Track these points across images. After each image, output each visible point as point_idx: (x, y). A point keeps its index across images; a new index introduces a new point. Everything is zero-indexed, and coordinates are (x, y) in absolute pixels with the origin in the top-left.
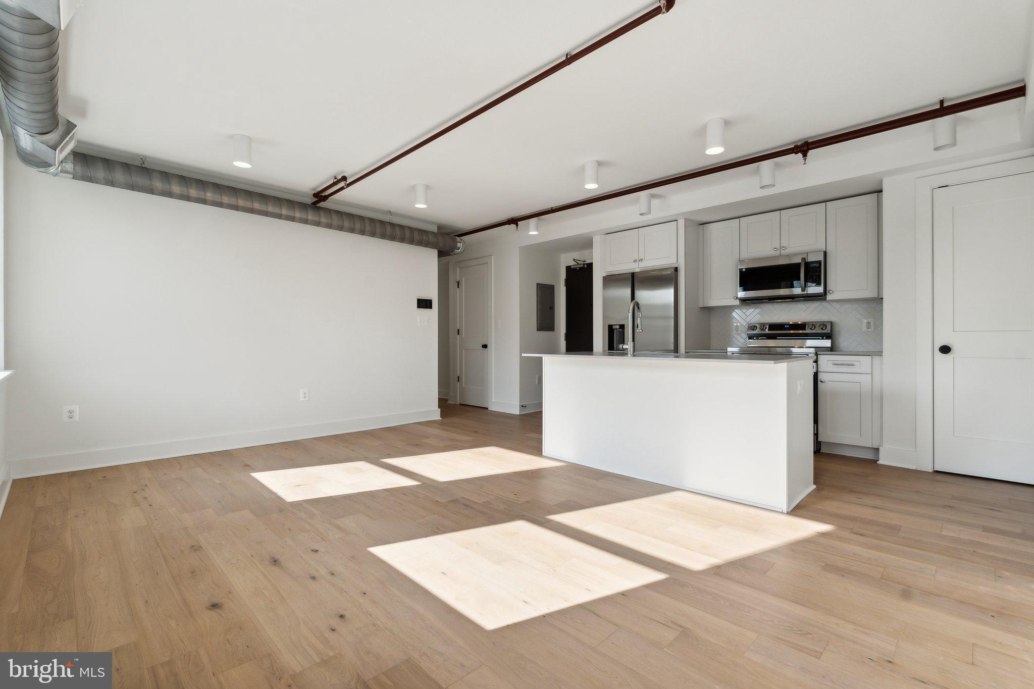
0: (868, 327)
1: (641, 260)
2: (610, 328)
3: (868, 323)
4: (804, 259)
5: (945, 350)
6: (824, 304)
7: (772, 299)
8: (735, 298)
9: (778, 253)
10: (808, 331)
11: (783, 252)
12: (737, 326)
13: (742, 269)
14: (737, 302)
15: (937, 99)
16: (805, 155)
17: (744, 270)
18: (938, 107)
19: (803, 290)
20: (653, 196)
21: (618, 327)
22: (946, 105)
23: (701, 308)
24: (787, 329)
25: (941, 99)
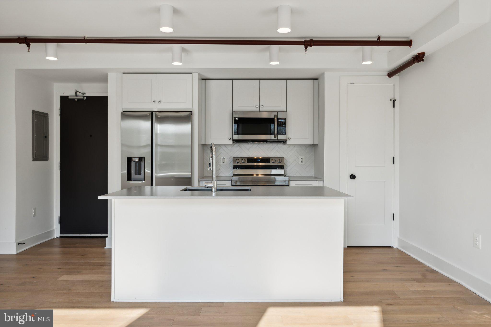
0: (302, 162)
1: (160, 102)
2: (129, 160)
3: (302, 159)
4: (275, 115)
5: (353, 177)
6: (285, 146)
7: (253, 141)
8: (230, 139)
9: (258, 109)
10: (271, 164)
11: (262, 109)
12: (224, 159)
13: (236, 118)
14: (231, 142)
15: (377, 35)
16: (306, 48)
17: (237, 119)
18: (376, 40)
19: (275, 137)
20: (184, 50)
21: (137, 160)
22: (381, 40)
23: (202, 144)
24: (259, 162)
25: (379, 36)
